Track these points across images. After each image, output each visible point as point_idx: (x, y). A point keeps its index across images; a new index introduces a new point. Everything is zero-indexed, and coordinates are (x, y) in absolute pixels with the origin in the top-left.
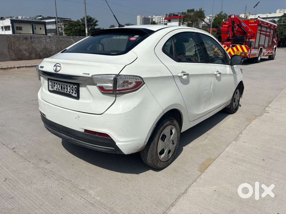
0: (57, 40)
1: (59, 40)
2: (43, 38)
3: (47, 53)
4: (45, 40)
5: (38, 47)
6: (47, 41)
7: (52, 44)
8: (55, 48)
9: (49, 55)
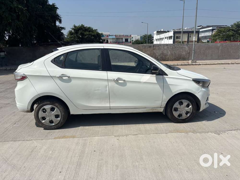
0: (173, 47)
1: (174, 47)
2: (162, 46)
3: (163, 57)
4: (163, 48)
5: (157, 53)
6: (165, 48)
7: (168, 50)
8: (170, 53)
9: (164, 58)
